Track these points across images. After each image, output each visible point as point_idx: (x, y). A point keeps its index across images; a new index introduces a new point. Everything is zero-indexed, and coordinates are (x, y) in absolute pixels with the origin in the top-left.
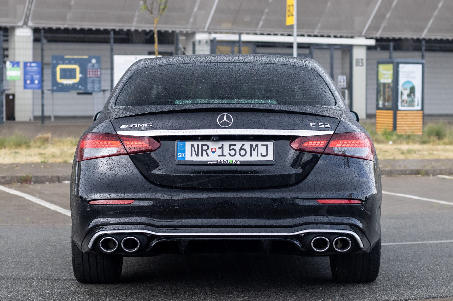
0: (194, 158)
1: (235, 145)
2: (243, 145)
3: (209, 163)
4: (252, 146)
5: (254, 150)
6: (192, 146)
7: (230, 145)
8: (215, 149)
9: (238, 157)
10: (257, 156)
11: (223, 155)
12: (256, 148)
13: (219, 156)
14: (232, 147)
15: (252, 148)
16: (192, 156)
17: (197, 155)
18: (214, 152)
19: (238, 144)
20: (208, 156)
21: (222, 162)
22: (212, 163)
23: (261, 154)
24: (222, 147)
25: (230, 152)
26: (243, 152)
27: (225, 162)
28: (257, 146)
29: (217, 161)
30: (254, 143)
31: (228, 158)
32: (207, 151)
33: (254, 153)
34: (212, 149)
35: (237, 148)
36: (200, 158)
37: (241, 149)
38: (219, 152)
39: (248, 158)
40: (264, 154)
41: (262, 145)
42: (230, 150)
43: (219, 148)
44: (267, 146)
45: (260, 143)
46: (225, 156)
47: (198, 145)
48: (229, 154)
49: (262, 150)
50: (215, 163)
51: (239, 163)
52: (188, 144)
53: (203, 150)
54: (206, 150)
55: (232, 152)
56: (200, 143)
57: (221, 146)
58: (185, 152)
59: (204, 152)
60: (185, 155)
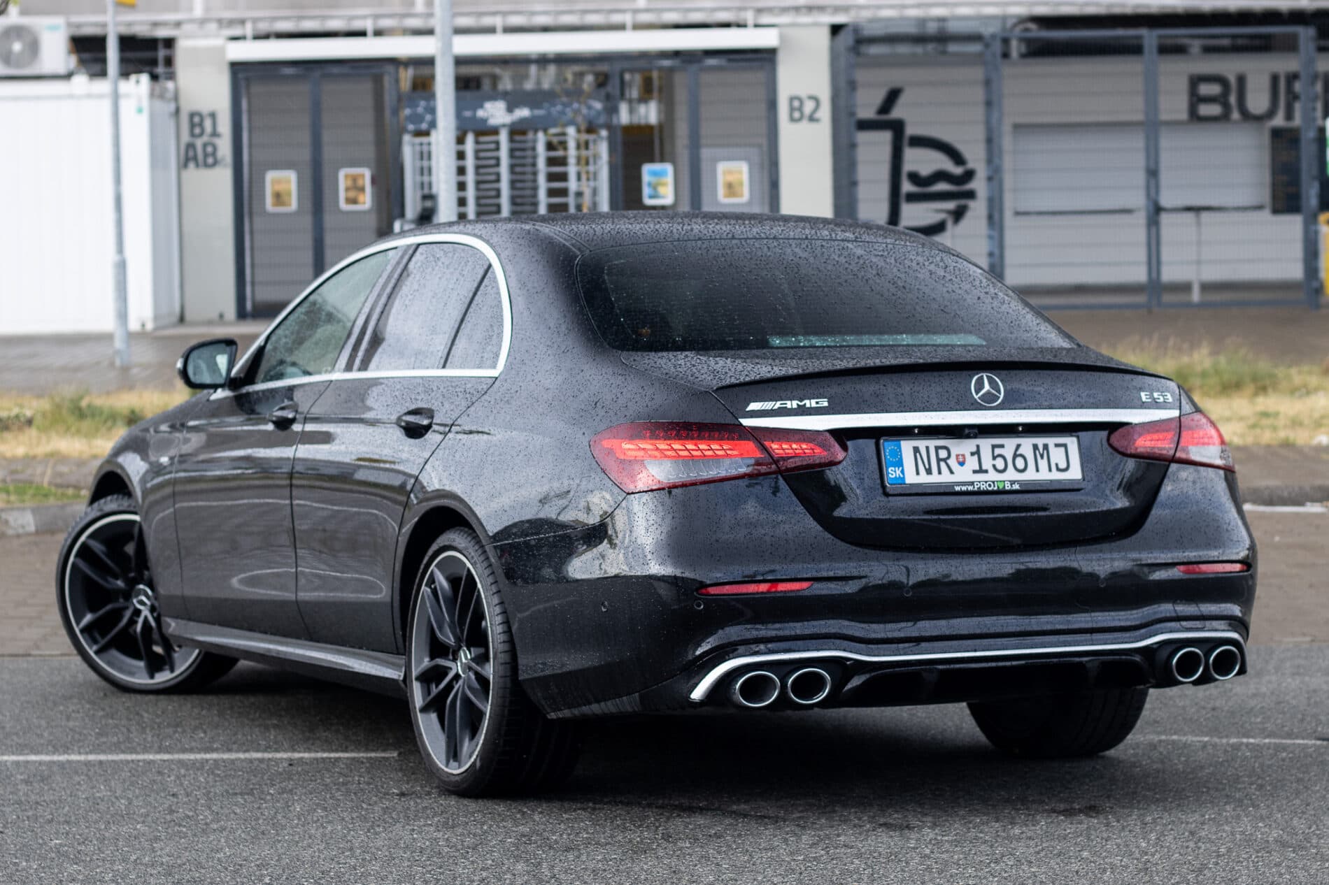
0: (924, 478)
1: (1002, 446)
2: (1018, 446)
3: (957, 489)
4: (1035, 447)
5: (1042, 456)
6: (916, 450)
7: (994, 447)
8: (963, 455)
9: (1011, 474)
10: (1050, 470)
11: (981, 471)
12: (1045, 452)
13: (975, 472)
14: (997, 451)
15: (1037, 452)
16: (918, 473)
17: (929, 471)
18: (962, 464)
19: (1009, 444)
20: (952, 472)
21: (984, 487)
22: (964, 488)
23: (1057, 465)
24: (977, 453)
25: (995, 462)
26: (1020, 463)
27: (990, 485)
28: (1046, 447)
29: (972, 483)
30: (1040, 441)
31: (992, 476)
32: (948, 461)
33: (1043, 464)
34: (957, 456)
35: (1008, 452)
36: (935, 478)
37: (1015, 456)
38: (972, 463)
39: (1030, 475)
40: (1063, 465)
41: (1057, 445)
42: (994, 458)
43: (972, 454)
44: (1065, 446)
45: (1051, 441)
46: (986, 471)
47: (927, 448)
48: (994, 466)
49: (1057, 456)
50: (970, 488)
51: (1016, 487)
52: (907, 446)
53: (939, 460)
54: (945, 460)
55: (1000, 463)
56: (932, 443)
57: (974, 449)
58: (902, 465)
59: (943, 464)
60: (903, 472)
